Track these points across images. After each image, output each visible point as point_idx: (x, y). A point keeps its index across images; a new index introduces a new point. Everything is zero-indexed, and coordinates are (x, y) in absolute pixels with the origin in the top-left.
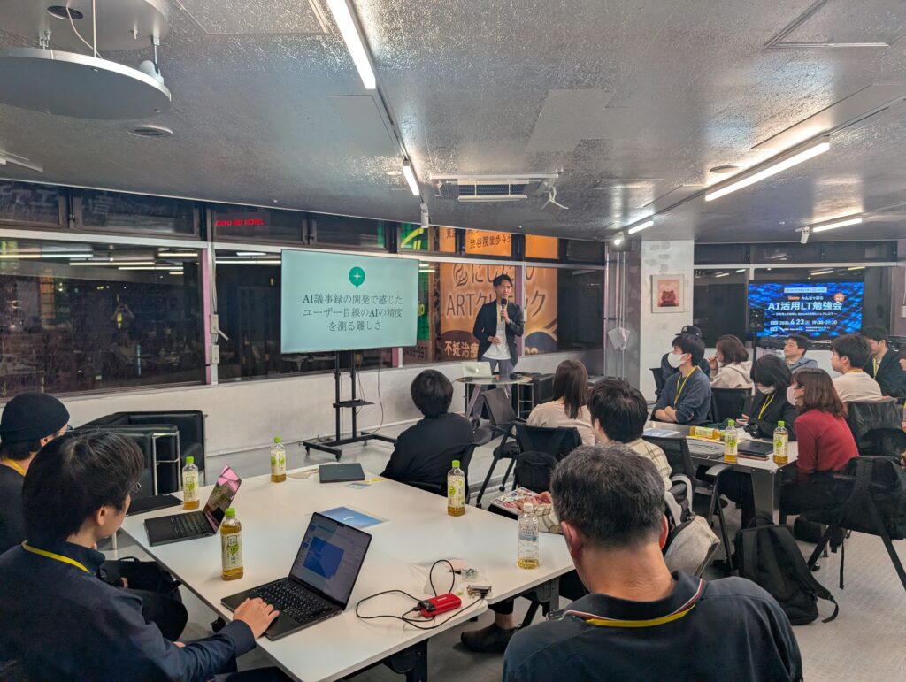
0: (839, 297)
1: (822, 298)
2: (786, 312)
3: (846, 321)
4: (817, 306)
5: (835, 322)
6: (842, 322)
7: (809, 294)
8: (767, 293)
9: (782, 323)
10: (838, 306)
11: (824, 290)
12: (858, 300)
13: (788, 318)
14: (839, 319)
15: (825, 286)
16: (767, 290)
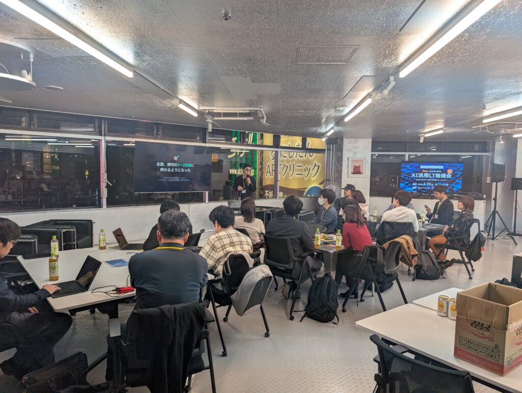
0: (450, 171)
1: (440, 172)
2: (421, 178)
3: (453, 184)
4: (438, 176)
5: (447, 185)
6: (451, 185)
7: (434, 169)
8: (412, 168)
9: (419, 184)
10: (449, 176)
11: (442, 167)
12: (460, 173)
13: (422, 182)
14: (450, 183)
15: (442, 165)
16: (411, 166)
